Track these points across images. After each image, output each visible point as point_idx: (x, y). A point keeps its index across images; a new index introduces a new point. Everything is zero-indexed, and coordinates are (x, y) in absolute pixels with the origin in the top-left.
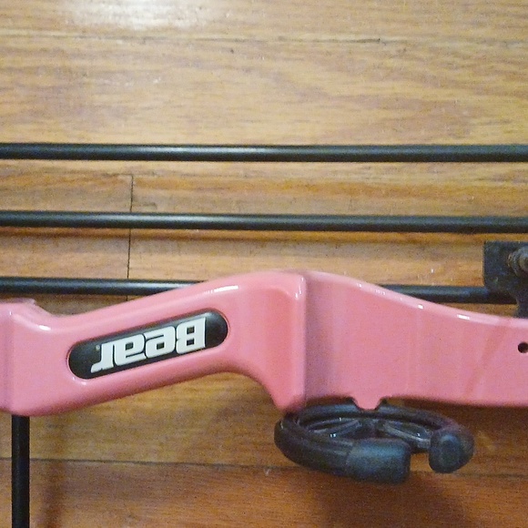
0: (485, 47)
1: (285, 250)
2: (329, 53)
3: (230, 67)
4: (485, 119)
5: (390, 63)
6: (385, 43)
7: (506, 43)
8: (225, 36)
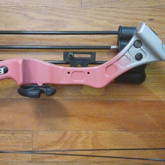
0: (69, 8)
1: (27, 53)
2: (36, 9)
3: (14, 13)
4: (69, 24)
5: (49, 12)
6: (48, 7)
7: (74, 7)
8: (12, 5)
